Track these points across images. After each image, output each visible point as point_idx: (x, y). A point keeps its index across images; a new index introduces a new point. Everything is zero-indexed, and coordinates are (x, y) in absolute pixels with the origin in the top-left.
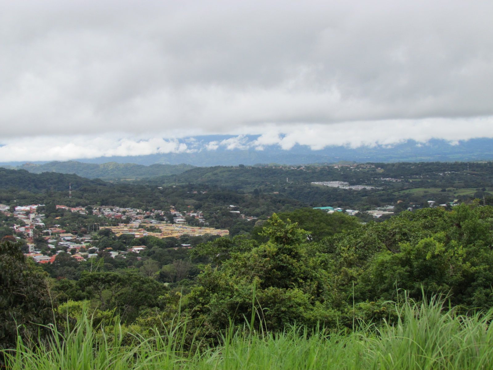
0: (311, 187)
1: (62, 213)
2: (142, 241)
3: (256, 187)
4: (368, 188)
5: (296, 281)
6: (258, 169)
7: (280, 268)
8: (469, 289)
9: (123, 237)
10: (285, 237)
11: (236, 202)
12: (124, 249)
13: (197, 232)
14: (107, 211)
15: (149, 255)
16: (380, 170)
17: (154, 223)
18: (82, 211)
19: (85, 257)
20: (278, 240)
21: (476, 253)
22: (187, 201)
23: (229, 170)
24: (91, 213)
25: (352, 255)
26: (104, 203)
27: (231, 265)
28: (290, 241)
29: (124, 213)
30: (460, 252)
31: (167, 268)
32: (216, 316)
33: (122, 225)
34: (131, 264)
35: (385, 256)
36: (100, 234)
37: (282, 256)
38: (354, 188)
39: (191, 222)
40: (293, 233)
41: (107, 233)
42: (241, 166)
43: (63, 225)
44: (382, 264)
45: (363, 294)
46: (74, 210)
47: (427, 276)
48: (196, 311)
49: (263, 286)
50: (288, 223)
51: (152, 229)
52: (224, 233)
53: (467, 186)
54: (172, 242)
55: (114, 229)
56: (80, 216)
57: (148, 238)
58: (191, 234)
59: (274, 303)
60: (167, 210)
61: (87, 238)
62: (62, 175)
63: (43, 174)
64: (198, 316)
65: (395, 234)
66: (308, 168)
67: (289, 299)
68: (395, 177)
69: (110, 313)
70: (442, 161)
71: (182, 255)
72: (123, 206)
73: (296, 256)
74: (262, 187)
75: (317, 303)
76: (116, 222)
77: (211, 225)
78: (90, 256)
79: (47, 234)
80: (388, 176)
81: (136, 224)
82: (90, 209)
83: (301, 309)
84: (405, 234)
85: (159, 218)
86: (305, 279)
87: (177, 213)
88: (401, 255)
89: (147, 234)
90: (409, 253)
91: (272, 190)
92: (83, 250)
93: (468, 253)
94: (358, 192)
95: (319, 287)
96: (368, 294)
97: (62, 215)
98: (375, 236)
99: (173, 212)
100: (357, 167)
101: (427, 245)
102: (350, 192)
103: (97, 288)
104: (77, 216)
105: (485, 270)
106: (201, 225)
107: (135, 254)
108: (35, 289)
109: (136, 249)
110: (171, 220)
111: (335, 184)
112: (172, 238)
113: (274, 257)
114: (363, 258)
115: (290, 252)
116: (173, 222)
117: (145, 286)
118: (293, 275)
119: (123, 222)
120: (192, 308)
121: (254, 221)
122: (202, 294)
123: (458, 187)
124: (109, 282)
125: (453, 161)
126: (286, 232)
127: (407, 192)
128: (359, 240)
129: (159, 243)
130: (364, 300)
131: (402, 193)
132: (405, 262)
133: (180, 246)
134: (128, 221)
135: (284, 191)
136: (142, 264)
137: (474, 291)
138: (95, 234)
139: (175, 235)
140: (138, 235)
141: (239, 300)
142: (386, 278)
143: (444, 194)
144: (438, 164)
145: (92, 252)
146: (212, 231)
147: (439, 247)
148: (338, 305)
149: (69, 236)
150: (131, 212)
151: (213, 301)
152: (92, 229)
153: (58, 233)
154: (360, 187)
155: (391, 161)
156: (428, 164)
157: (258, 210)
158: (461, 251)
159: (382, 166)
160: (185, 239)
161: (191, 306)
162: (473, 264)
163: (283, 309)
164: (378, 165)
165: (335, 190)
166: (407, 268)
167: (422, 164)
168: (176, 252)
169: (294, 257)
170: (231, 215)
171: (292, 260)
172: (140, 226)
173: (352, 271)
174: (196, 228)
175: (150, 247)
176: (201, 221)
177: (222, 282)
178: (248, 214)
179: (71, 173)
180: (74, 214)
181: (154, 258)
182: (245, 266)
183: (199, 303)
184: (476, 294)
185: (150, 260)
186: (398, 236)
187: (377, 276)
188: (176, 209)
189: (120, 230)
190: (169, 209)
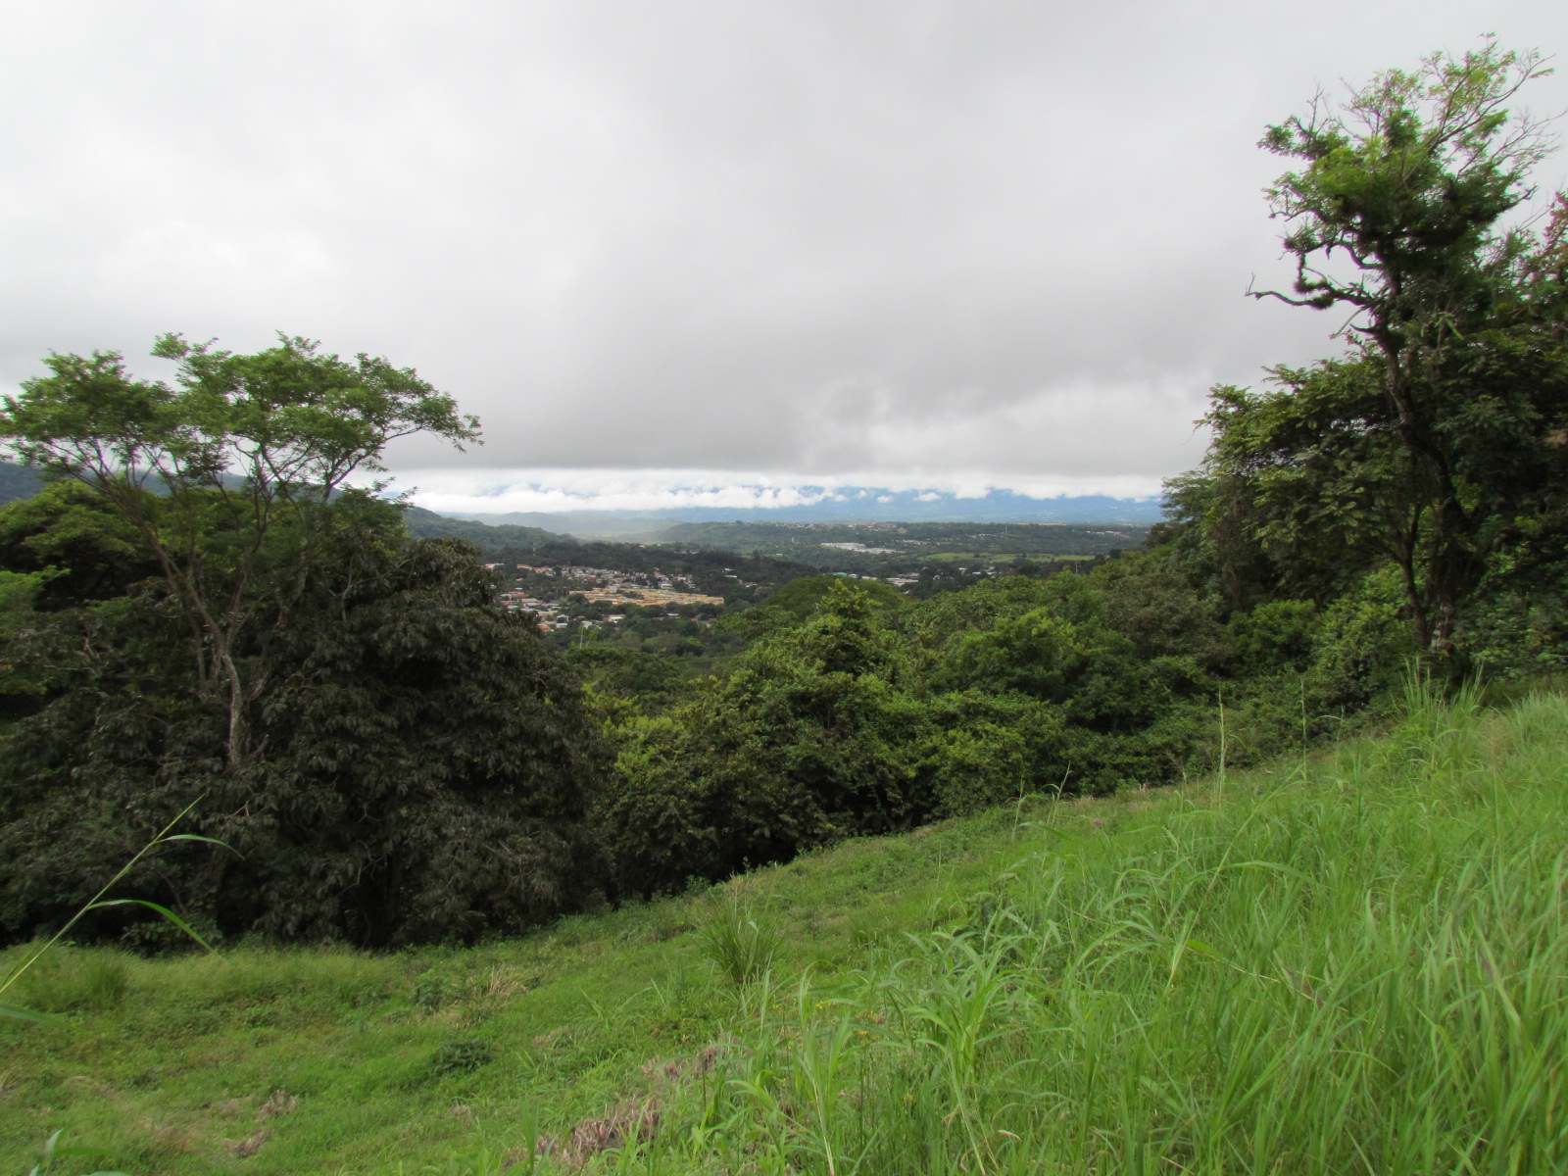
0: (821, 549)
1: (524, 574)
2: (621, 609)
3: (756, 547)
4: (888, 551)
5: (865, 664)
6: (759, 527)
7: (845, 648)
8: (1081, 678)
9: (599, 604)
10: (851, 608)
11: (732, 565)
12: (600, 618)
13: (687, 600)
14: (579, 573)
15: (629, 626)
16: (902, 531)
17: (635, 588)
18: (549, 572)
19: (553, 627)
20: (841, 612)
21: (1090, 633)
22: (674, 563)
23: (723, 526)
24: (559, 574)
25: (929, 632)
26: (576, 563)
27: (782, 643)
28: (856, 615)
29: (599, 575)
30: (1069, 631)
31: (650, 642)
32: (771, 709)
33: (596, 590)
34: (607, 636)
35: (975, 636)
36: (570, 599)
37: (848, 633)
38: (871, 551)
39: (679, 587)
40: (861, 604)
41: (579, 599)
42: (739, 522)
43: (526, 588)
44: (972, 646)
45: (949, 681)
46: (539, 571)
47: (1031, 660)
48: (744, 702)
49: (826, 671)
50: (855, 591)
51: (633, 595)
52: (718, 601)
53: (1005, 552)
54: (656, 611)
55: (587, 594)
56: (546, 577)
57: (629, 605)
58: (679, 602)
59: (846, 693)
60: (651, 573)
61: (554, 605)
62: (523, 528)
63: (502, 527)
64: (747, 708)
65: (978, 607)
66: (817, 526)
67: (865, 688)
68: (920, 539)
69: (630, 703)
70: (976, 522)
71: (669, 626)
72: (599, 567)
73: (865, 633)
74: (763, 548)
75: (896, 693)
76: (589, 586)
77: (703, 592)
78: (558, 625)
79: (507, 598)
80: (911, 538)
81: (613, 589)
82: (558, 571)
83: (878, 700)
84: (990, 608)
85: (641, 582)
86: (877, 662)
87: (663, 577)
88: (996, 634)
89: (626, 600)
90: (1008, 632)
91: (775, 551)
92: (549, 618)
93: (1079, 632)
94: (877, 556)
95: (894, 673)
96: (956, 682)
97: (524, 577)
98: (953, 610)
99: (658, 575)
100: (876, 526)
101: (1031, 621)
102: (866, 555)
103: (587, 666)
104: (542, 577)
105: (1104, 652)
106: (690, 592)
107: (612, 624)
108: (557, 673)
109: (614, 618)
110: (656, 584)
111: (849, 546)
112: (657, 607)
113: (838, 633)
114: (941, 638)
115: (857, 628)
116: (657, 587)
117: (649, 664)
118: (862, 657)
119: (598, 586)
120: (738, 697)
121: (753, 588)
122: (751, 680)
123: (994, 553)
124: (603, 659)
125: (988, 522)
126: (853, 603)
127: (934, 557)
128: (933, 614)
129: (641, 612)
130: (953, 690)
131: (928, 558)
132: (1002, 643)
133: (665, 615)
134: (604, 585)
135: (789, 552)
136: (619, 637)
137: (1089, 679)
138: (565, 600)
139: (660, 603)
140: (615, 602)
141: (800, 687)
142: (976, 664)
143: (978, 560)
144: (971, 525)
145: (561, 621)
146: (705, 599)
147: (1046, 624)
148: (921, 696)
149: (533, 602)
150: (608, 574)
151: (768, 688)
152: (560, 594)
153: (520, 598)
154: (878, 551)
155: (915, 521)
156: (959, 525)
157: (758, 575)
158: (1070, 629)
159: (905, 526)
160: (672, 607)
161: (737, 694)
162: (1088, 646)
163: (858, 700)
164: (900, 525)
165: (849, 552)
166: (1005, 649)
167: (953, 524)
168: (662, 623)
169: (862, 634)
170: (727, 580)
171: (860, 639)
172: (619, 592)
173: (931, 653)
174: (685, 595)
175: (630, 616)
176: (691, 586)
177: (777, 665)
178: (747, 580)
179: (535, 526)
180: (539, 575)
181: (635, 629)
182: (802, 643)
183: (747, 691)
184: (1094, 681)
185: (629, 632)
186: (982, 611)
187: (965, 660)
188: (662, 572)
189: (595, 596)
190: (652, 572)
